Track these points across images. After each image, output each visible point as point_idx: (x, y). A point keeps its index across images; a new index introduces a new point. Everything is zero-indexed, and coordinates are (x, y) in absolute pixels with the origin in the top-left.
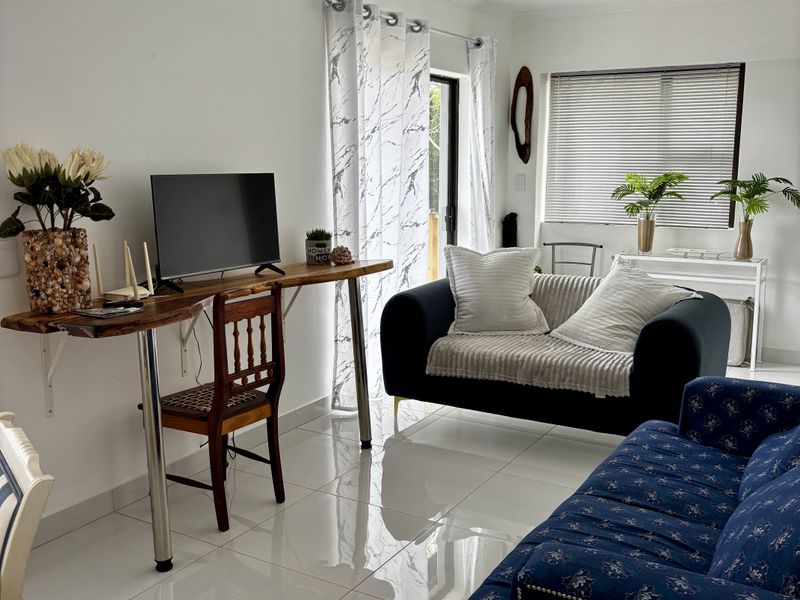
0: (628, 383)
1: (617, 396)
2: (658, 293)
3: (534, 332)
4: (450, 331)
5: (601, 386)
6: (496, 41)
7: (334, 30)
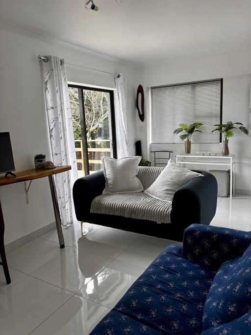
0: (170, 217)
1: (165, 223)
2: (185, 175)
3: (138, 191)
4: (104, 192)
5: (159, 219)
6: (126, 75)
7: (45, 70)
